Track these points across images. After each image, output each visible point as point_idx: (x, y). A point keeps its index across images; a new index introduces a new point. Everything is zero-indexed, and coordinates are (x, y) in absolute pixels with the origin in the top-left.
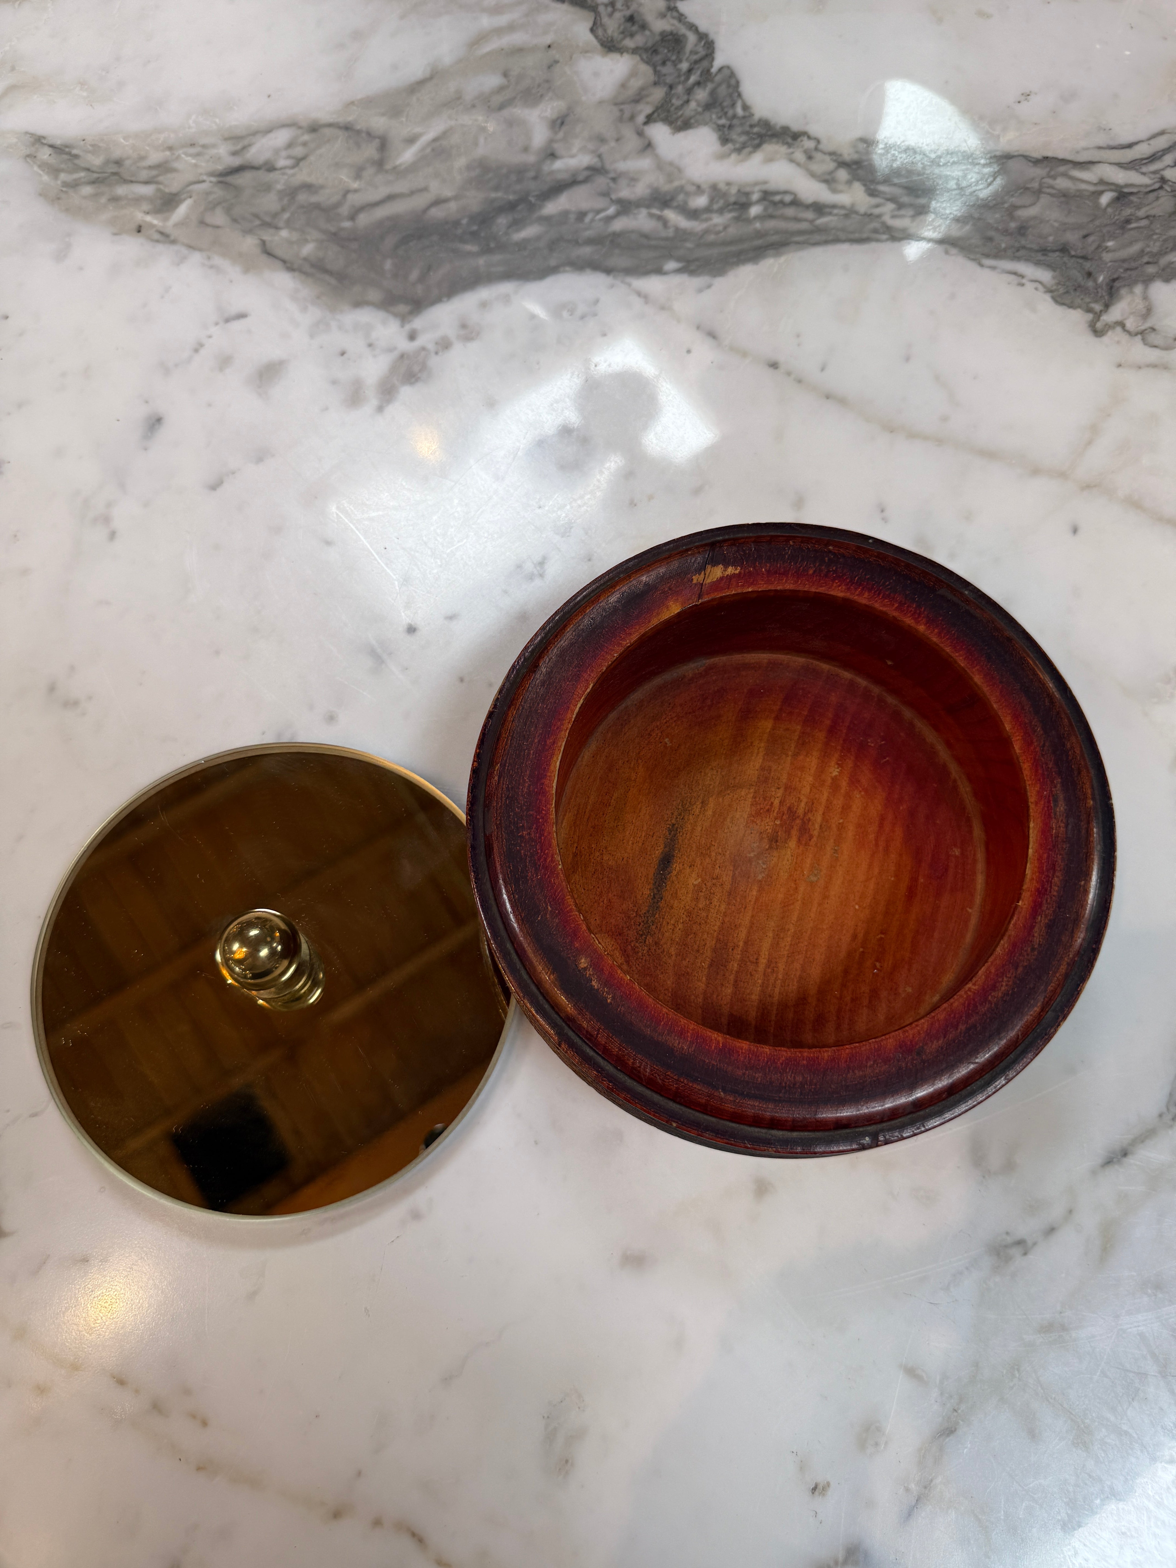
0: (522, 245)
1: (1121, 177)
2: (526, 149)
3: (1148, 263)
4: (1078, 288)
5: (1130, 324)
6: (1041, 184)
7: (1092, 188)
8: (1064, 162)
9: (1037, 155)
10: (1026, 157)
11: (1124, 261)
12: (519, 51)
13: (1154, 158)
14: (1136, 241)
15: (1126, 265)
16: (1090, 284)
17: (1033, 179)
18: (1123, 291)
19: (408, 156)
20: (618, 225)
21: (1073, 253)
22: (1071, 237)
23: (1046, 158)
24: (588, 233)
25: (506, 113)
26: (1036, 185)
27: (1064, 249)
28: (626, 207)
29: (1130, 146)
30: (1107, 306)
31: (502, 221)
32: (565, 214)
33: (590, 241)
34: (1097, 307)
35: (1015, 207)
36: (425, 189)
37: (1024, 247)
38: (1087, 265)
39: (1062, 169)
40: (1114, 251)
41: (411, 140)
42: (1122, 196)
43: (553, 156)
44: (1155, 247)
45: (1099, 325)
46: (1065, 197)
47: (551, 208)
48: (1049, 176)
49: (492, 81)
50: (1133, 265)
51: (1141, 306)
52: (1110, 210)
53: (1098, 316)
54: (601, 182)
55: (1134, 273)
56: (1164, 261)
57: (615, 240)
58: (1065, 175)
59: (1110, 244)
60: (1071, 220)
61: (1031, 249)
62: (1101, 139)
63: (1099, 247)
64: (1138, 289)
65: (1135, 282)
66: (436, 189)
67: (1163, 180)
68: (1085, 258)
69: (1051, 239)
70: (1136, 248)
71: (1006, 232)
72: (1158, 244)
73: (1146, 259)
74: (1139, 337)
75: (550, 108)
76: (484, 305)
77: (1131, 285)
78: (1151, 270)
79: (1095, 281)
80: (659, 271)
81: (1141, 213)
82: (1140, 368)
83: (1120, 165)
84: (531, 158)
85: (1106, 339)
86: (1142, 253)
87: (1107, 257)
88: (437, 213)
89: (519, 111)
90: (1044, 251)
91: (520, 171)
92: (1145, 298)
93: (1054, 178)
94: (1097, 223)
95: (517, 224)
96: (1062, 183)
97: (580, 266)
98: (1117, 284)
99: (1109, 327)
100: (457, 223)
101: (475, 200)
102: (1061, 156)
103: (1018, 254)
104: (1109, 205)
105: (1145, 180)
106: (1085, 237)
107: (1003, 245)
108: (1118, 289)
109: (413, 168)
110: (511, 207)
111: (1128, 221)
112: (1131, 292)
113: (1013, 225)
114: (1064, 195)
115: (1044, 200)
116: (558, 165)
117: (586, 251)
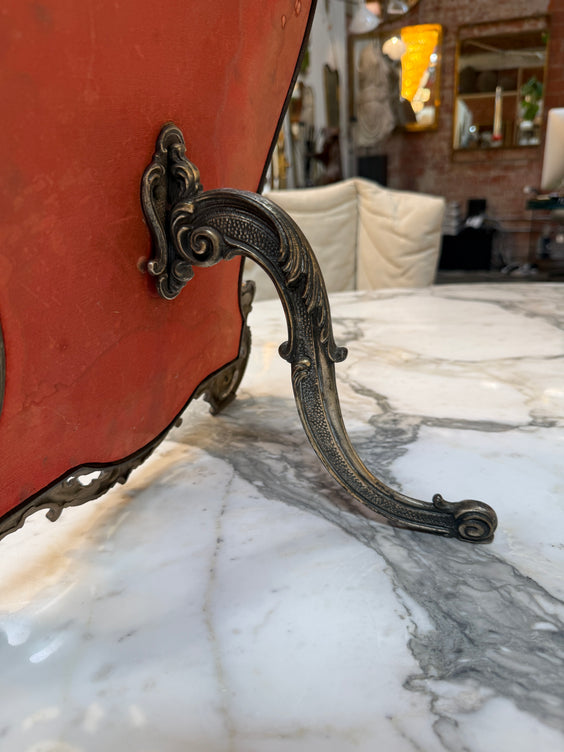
3: (521, 684)
4: (439, 651)
5: (440, 704)
6: (501, 587)
7: (540, 613)
8: (541, 588)
9: (525, 573)
10: (514, 568)
11: (500, 666)
14: (531, 665)
15: (497, 670)
16: (452, 656)
17: (500, 580)
18: (470, 682)
21: (467, 632)
22: (480, 624)
23: (529, 579)
26: (498, 584)
30: (442, 678)
34: (433, 671)
35: (465, 583)
37: (437, 604)
38: (466, 646)
39: (532, 590)
40: (503, 656)
44: (542, 680)
45: (417, 682)
48: (516, 587)
50: (505, 675)
52: (537, 634)
53: (426, 676)
55: (496, 680)
56: (536, 694)
58: (531, 596)
59: (505, 650)
60: (497, 617)
61: (440, 609)
63: (495, 644)
64: (484, 691)
65: (490, 685)
68: (471, 641)
69: (463, 614)
70: (525, 668)
72: (549, 681)
73: (520, 680)
74: (437, 718)
78: (517, 690)
79: (458, 658)
82: (403, 735)
85: (407, 694)
86: (525, 675)
87: (490, 653)
92: (482, 701)
93: (519, 590)
94: (513, 632)
96: (521, 597)
98: (472, 674)
99: (423, 690)
102: (541, 584)
103: (427, 603)
104: (539, 631)
106: (491, 631)
107: (425, 593)
108: (469, 677)
111: (542, 650)
112: (477, 688)
113: (449, 589)
114: (511, 602)
115: (494, 594)
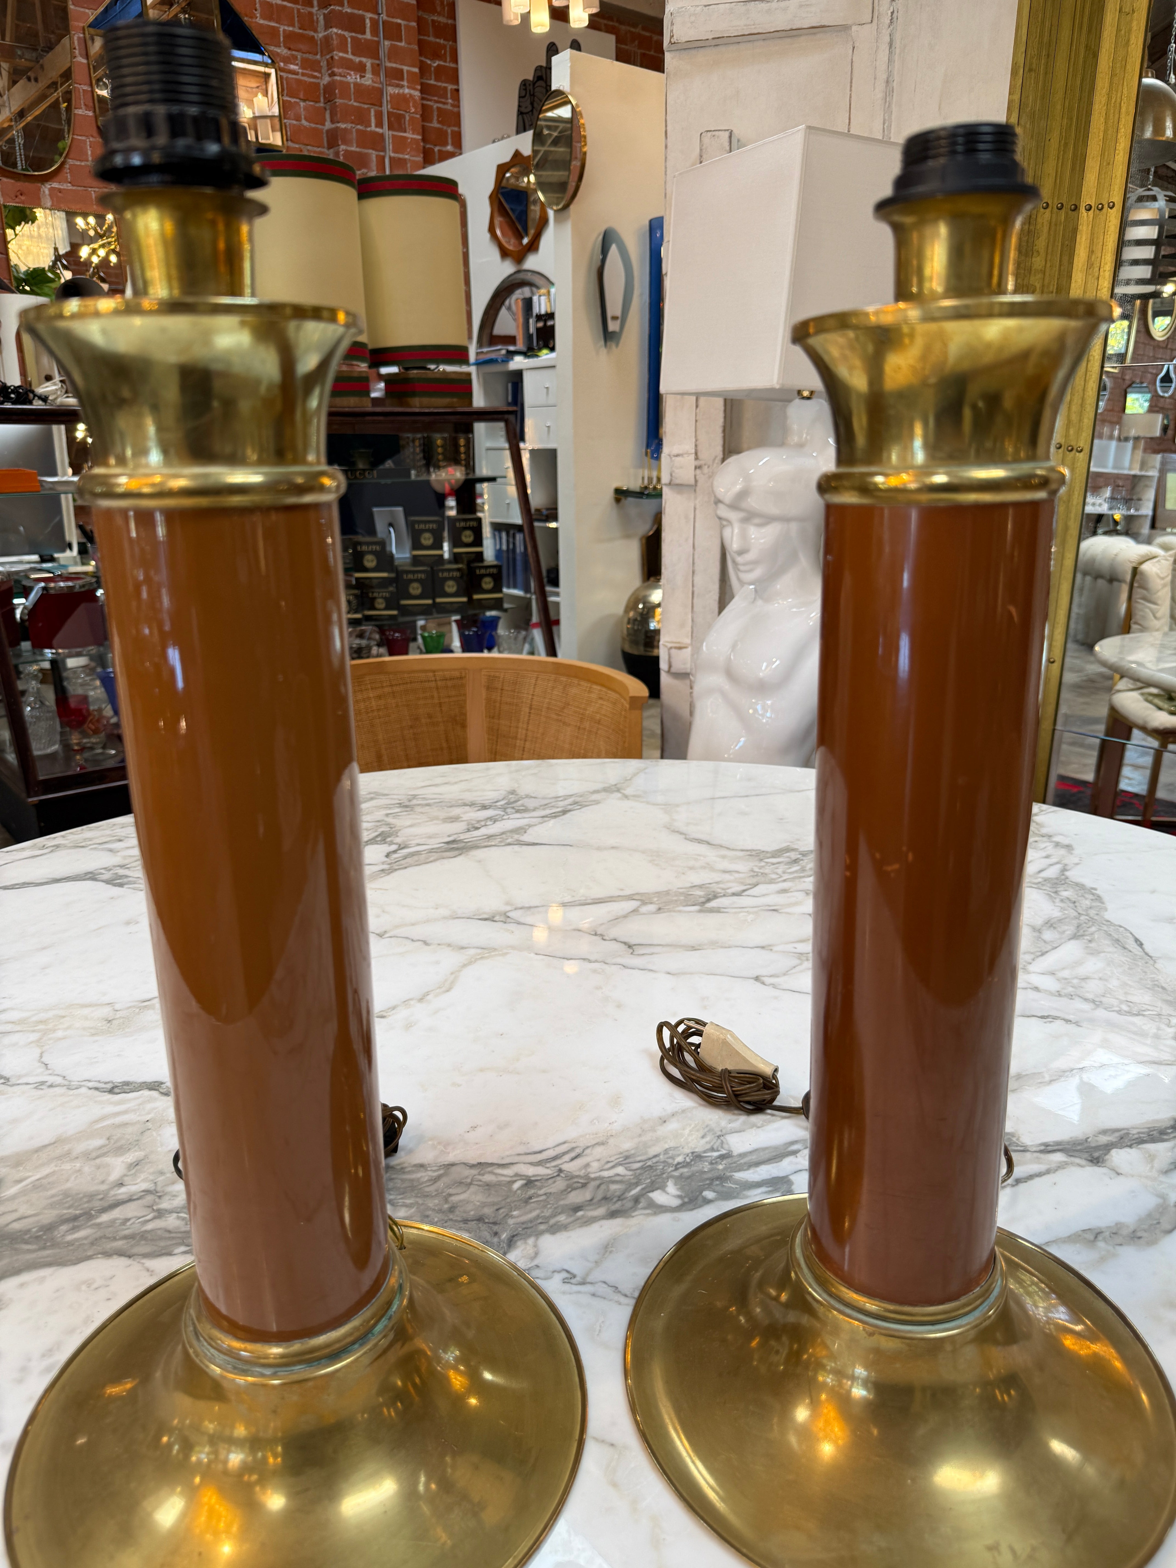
0: (70, 1243)
1: (531, 1171)
2: (103, 1182)
12: (125, 1125)
13: (555, 1158)
19: (13, 1191)
20: (149, 1226)
24: (127, 1232)
25: (98, 1161)
27: (480, 1219)
28: (160, 1214)
29: (540, 1152)
31: (64, 1228)
32: (113, 1221)
33: (125, 1237)
36: (16, 1211)
41: (20, 1181)
42: (530, 1182)
43: (122, 1185)
46: (488, 1186)
47: (105, 1218)
49: (98, 1142)
51: (530, 1251)
54: (149, 1198)
57: (143, 1237)
62: (522, 1149)
66: (24, 1210)
67: (560, 1171)
71: (440, 1211)
75: (131, 1157)
76: (22, 1285)
77: (526, 1237)
80: (170, 1254)
81: (542, 1192)
83: (531, 1164)
84: (103, 1187)
88: (16, 1226)
89: (107, 1160)
90: (466, 1221)
91: (91, 1197)
95: (75, 1229)
97: (108, 1254)
100: (28, 1231)
101: (49, 1216)
105: (548, 1172)
109: (13, 1198)
110: (75, 1218)
116: (123, 1190)
117: (119, 1244)
